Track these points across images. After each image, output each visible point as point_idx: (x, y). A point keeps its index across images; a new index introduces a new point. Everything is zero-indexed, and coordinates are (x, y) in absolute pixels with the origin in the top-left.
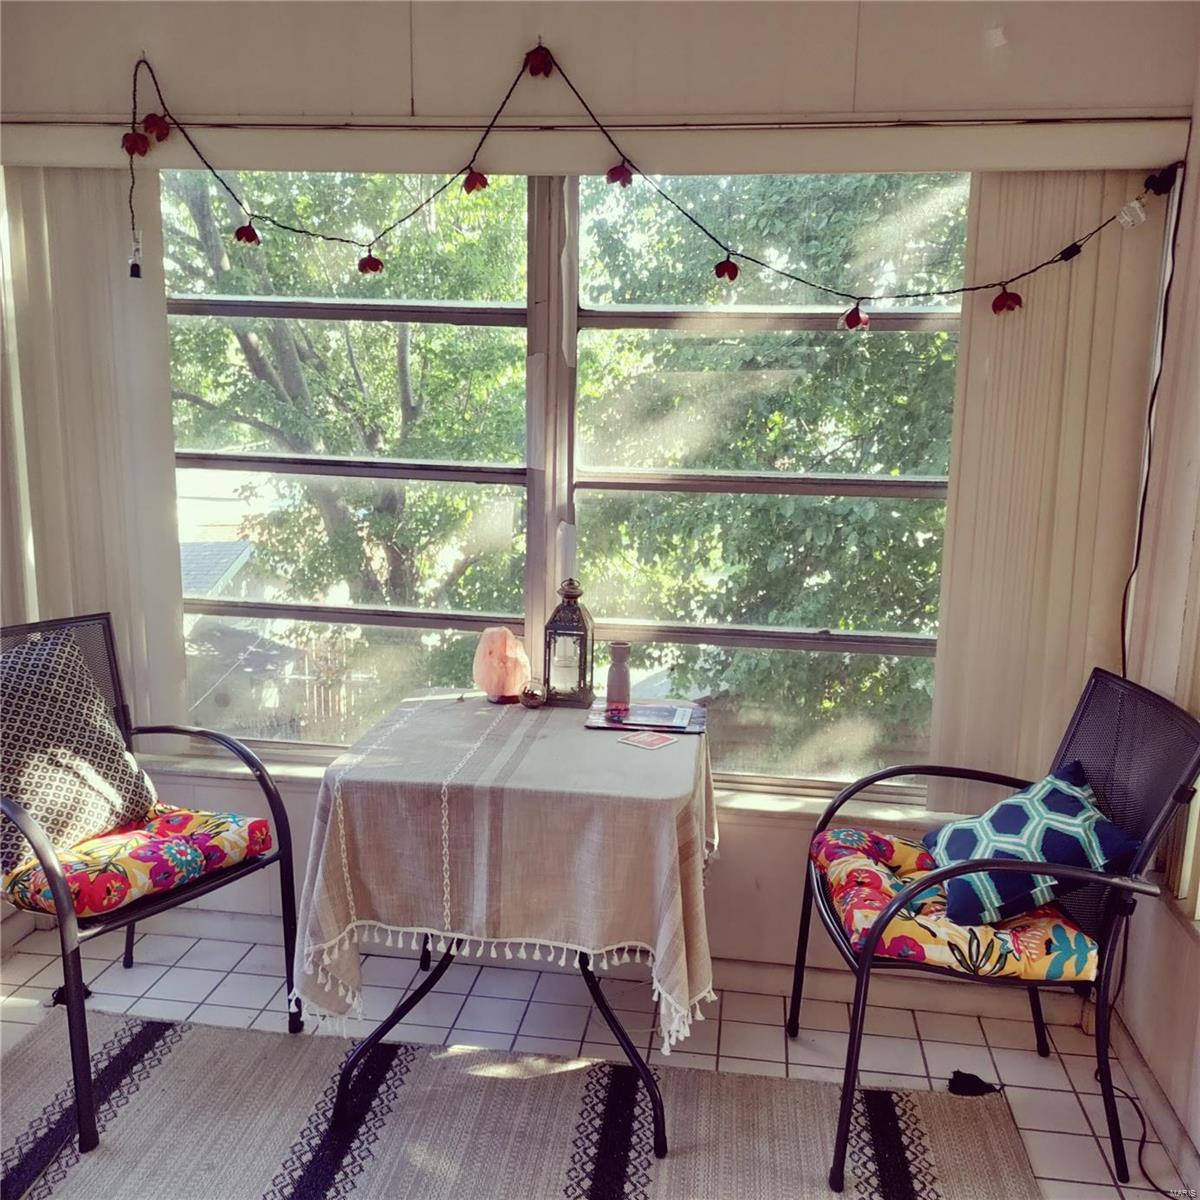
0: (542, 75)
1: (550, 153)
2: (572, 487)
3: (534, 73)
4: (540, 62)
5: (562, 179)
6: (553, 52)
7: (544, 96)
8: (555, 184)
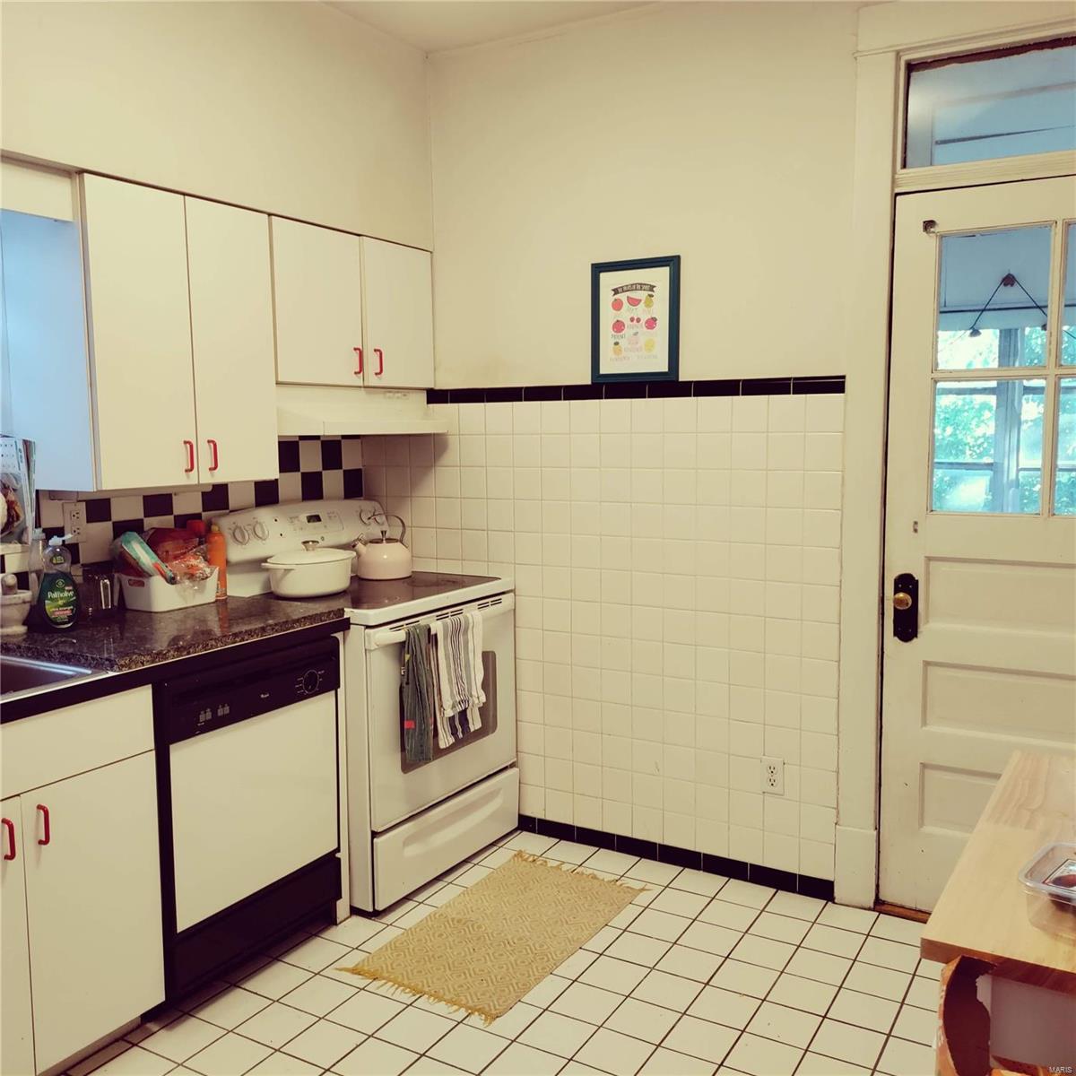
0: (1009, 286)
1: (1011, 319)
2: (1018, 470)
3: (1005, 285)
4: (1009, 280)
5: (1017, 330)
6: (1016, 276)
7: (1012, 295)
8: (1013, 332)
